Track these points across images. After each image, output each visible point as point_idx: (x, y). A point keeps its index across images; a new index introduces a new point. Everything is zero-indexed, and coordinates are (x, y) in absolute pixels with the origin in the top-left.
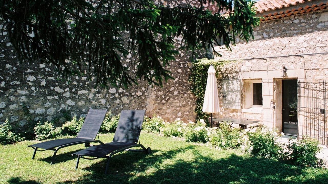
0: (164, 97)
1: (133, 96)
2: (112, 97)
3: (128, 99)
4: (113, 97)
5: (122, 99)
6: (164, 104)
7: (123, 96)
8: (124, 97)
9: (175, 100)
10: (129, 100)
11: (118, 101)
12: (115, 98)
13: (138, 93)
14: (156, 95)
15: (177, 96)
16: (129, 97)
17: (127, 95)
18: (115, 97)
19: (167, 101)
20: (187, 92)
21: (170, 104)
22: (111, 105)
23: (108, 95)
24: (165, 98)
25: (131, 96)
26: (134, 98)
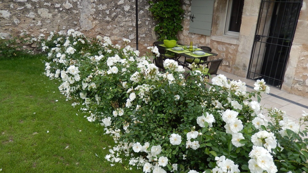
0: (108, 12)
1: (58, 8)
2: (21, 9)
3: (49, 12)
4: (23, 8)
5: (39, 12)
6: (108, 22)
7: (40, 7)
8: (42, 9)
9: (126, 18)
10: (50, 15)
11: (31, 15)
12: (27, 10)
13: (66, 5)
14: (96, 8)
15: (128, 12)
16: (52, 10)
17: (47, 7)
18: (25, 8)
19: (113, 19)
20: (144, 7)
21: (119, 22)
22: (20, 19)
23: (12, 4)
24: (110, 14)
25: (55, 8)
26: (60, 11)
